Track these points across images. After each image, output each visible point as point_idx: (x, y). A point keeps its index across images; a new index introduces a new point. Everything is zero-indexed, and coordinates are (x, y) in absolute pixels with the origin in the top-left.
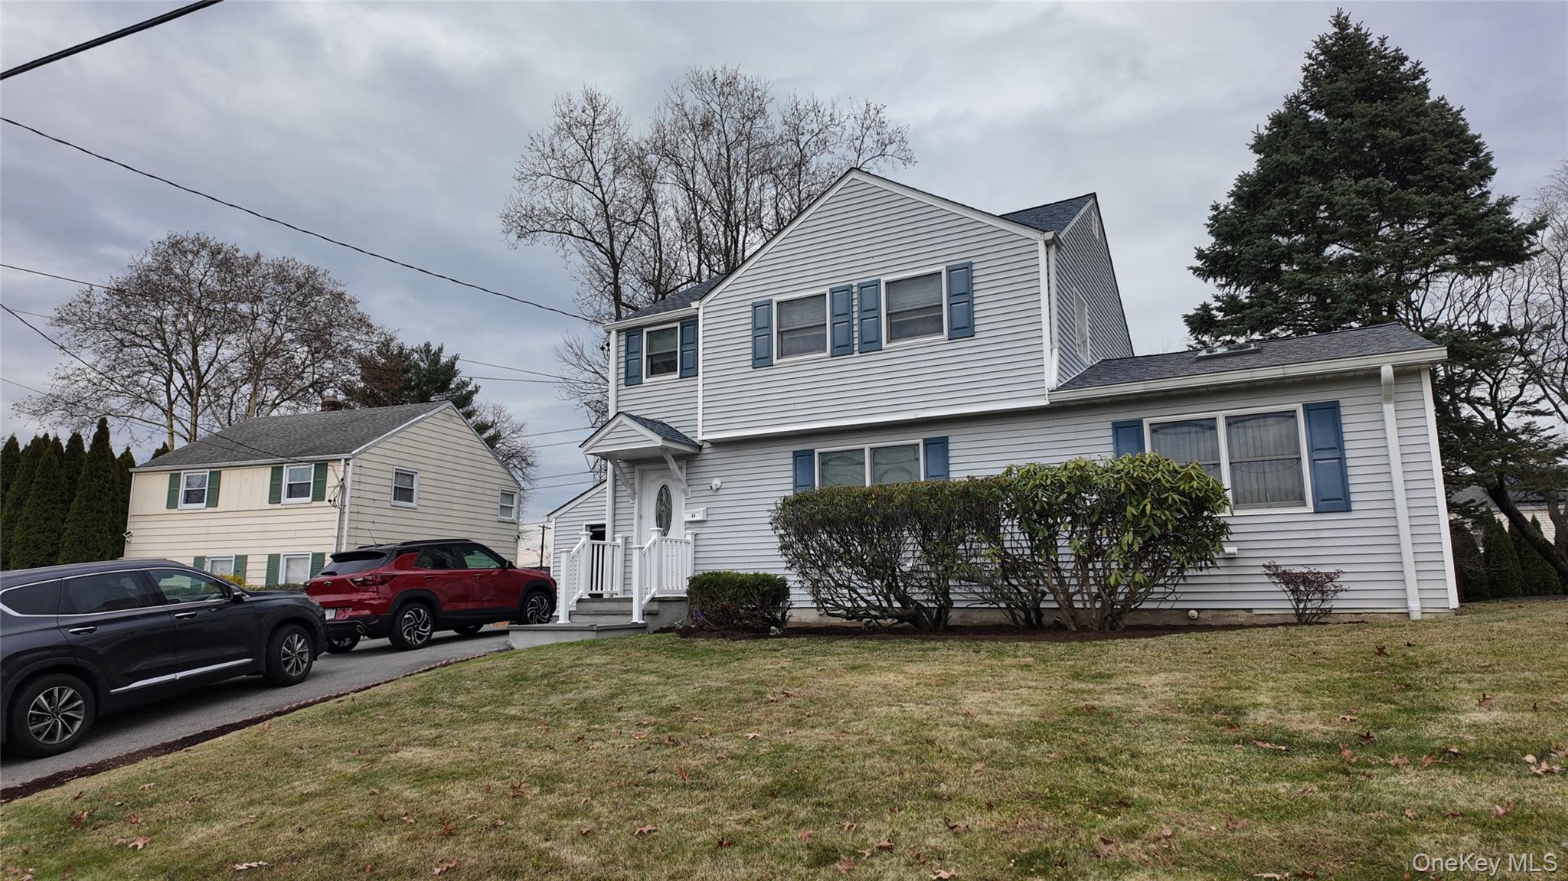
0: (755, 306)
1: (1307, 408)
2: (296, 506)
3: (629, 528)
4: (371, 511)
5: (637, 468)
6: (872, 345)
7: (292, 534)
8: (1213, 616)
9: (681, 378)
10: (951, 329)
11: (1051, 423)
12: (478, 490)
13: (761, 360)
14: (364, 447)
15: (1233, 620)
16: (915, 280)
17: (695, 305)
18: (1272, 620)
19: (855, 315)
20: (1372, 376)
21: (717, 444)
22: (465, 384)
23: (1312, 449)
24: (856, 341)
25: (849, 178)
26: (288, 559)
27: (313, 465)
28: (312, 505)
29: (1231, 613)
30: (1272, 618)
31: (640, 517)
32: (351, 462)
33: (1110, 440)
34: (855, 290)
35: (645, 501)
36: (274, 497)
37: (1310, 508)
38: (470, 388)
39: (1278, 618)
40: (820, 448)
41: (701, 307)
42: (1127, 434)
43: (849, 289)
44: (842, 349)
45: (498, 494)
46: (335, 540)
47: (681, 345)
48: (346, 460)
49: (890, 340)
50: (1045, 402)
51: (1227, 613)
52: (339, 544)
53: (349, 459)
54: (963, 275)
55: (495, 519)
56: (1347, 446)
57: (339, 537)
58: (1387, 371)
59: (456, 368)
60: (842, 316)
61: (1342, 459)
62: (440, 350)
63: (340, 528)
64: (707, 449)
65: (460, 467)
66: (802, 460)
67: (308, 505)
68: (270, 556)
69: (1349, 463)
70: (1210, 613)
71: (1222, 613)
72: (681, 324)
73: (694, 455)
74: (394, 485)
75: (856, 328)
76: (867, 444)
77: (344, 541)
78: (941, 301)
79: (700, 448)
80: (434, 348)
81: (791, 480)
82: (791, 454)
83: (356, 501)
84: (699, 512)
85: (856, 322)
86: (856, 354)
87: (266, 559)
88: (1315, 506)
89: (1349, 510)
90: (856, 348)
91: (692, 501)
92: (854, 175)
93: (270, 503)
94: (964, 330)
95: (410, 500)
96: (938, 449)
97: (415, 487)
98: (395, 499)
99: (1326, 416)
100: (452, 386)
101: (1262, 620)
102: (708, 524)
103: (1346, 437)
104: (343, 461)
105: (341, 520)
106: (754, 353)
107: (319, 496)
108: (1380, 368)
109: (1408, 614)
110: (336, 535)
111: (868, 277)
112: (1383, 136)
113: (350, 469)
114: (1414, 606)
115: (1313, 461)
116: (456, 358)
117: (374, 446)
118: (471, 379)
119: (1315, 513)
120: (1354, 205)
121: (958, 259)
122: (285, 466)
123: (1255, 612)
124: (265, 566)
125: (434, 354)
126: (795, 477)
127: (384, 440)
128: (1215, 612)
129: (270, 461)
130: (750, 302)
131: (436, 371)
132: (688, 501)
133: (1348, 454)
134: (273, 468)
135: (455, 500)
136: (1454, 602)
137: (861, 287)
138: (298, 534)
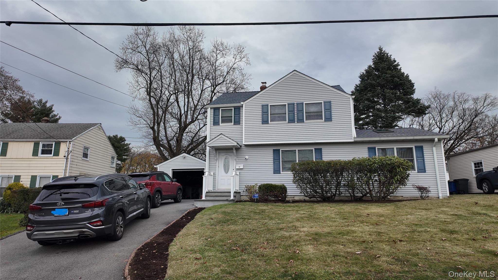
0: (263, 106)
1: (416, 147)
2: (47, 158)
3: (215, 170)
4: (76, 161)
5: (217, 152)
6: (301, 121)
7: (43, 168)
8: (394, 198)
9: (234, 125)
10: (325, 118)
11: (351, 146)
12: (105, 156)
13: (265, 122)
14: (76, 137)
15: (398, 199)
16: (313, 104)
17: (242, 103)
18: (408, 199)
19: (296, 112)
20: (432, 140)
21: (246, 146)
22: (55, 116)
23: (417, 157)
24: (296, 119)
25: (294, 73)
26: (40, 177)
27: (54, 142)
28: (53, 158)
29: (398, 197)
30: (408, 198)
31: (218, 167)
32: (71, 143)
33: (367, 152)
34: (295, 104)
35: (220, 162)
36: (35, 153)
37: (416, 171)
38: (57, 117)
39: (409, 198)
40: (281, 149)
41: (244, 104)
42: (372, 150)
43: (294, 104)
44: (291, 121)
45: (111, 157)
46: (64, 171)
47: (234, 115)
48: (69, 142)
49: (306, 120)
50: (353, 141)
51: (397, 197)
52: (65, 172)
53: (71, 142)
54: (328, 105)
55: (109, 166)
56: (425, 157)
57: (65, 170)
58: (436, 140)
59: (53, 109)
60: (291, 111)
61: (424, 160)
62: (46, 102)
63: (66, 167)
64: (243, 147)
65: (101, 147)
66: (276, 152)
67: (51, 158)
68: (32, 176)
69: (425, 161)
70: (393, 197)
71: (396, 197)
72: (234, 108)
73: (239, 148)
74: (83, 152)
75: (296, 115)
76: (297, 149)
77: (68, 171)
78: (322, 110)
79: (241, 146)
80: (44, 101)
81: (272, 158)
82: (272, 150)
83: (72, 157)
84: (241, 166)
85: (296, 114)
86: (296, 123)
87: (30, 177)
88: (418, 171)
89: (425, 172)
90: (296, 121)
91: (238, 162)
92: (295, 72)
93: (33, 156)
94: (329, 119)
95: (87, 158)
96: (319, 151)
97: (88, 153)
98: (83, 157)
99: (420, 149)
100: (50, 116)
101: (405, 199)
102: (243, 170)
103: (425, 155)
104: (68, 142)
105: (66, 164)
106: (263, 119)
107: (57, 154)
108: (434, 139)
109: (439, 197)
110: (64, 169)
111: (300, 101)
112: (395, 80)
113: (71, 145)
114: (440, 195)
115: (417, 160)
116: (53, 105)
117: (78, 137)
118: (58, 114)
119: (418, 172)
120: (391, 96)
121: (328, 100)
122: (40, 142)
123: (404, 197)
124: (30, 180)
125: (43, 103)
126: (274, 157)
127: (81, 136)
128: (394, 197)
129: (33, 140)
130: (261, 104)
131: (44, 110)
132: (236, 162)
133: (425, 159)
134: (34, 143)
135: (99, 158)
136: (448, 195)
137: (297, 104)
138: (46, 168)
